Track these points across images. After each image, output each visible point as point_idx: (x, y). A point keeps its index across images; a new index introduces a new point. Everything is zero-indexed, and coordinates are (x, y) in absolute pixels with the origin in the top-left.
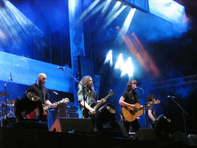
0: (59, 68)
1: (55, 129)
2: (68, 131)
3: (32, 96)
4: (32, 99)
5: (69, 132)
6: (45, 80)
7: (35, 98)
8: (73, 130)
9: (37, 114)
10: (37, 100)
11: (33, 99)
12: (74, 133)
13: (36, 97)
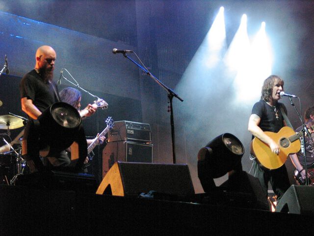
0: (116, 50)
1: (109, 186)
2: (140, 193)
3: (63, 117)
4: (63, 122)
5: (142, 195)
6: (53, 62)
7: (69, 121)
8: (151, 192)
9: (75, 156)
10: (74, 126)
11: (65, 123)
12: (152, 196)
13: (71, 118)
